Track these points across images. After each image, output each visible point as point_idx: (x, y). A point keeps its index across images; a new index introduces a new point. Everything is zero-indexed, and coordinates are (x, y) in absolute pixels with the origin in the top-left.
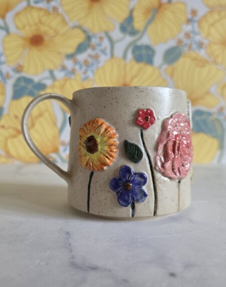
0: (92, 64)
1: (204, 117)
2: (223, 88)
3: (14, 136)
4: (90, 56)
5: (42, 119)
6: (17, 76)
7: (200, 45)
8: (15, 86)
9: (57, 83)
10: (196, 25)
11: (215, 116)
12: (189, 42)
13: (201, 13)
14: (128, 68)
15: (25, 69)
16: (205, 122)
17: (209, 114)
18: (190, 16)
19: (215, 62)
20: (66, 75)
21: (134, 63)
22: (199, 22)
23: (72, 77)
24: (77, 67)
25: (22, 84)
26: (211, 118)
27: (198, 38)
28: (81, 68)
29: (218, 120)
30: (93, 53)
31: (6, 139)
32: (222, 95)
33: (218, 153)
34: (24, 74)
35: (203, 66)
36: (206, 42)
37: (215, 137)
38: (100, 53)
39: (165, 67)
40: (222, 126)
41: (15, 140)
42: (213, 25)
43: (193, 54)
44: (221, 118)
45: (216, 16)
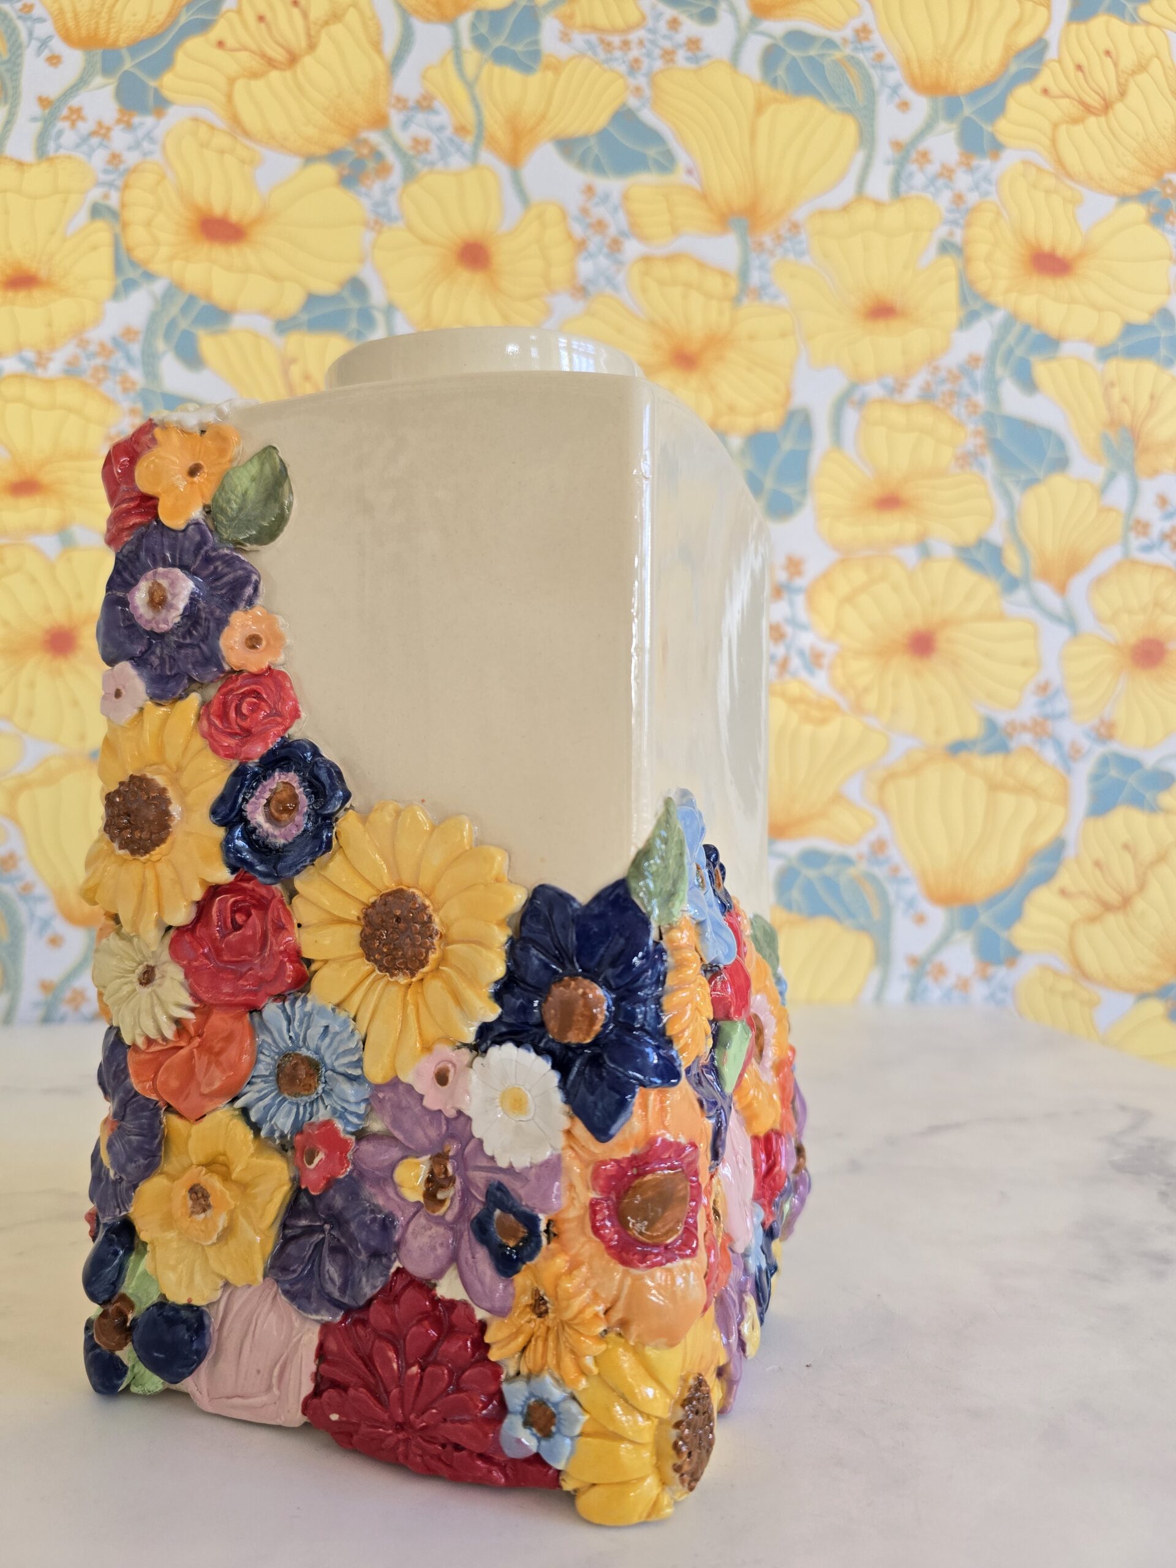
1: (829, 870)
2: (882, 786)
7: (814, 660)
10: (800, 600)
11: (863, 866)
12: (780, 651)
13: (812, 570)
16: (831, 885)
17: (846, 861)
18: (782, 576)
19: (858, 709)
22: (810, 594)
26: (852, 871)
27: (806, 640)
29: (873, 879)
32: (882, 805)
33: (876, 976)
35: (823, 721)
36: (829, 649)
37: (862, 928)
40: (883, 895)
42: (849, 599)
43: (794, 688)
44: (880, 872)
45: (858, 575)
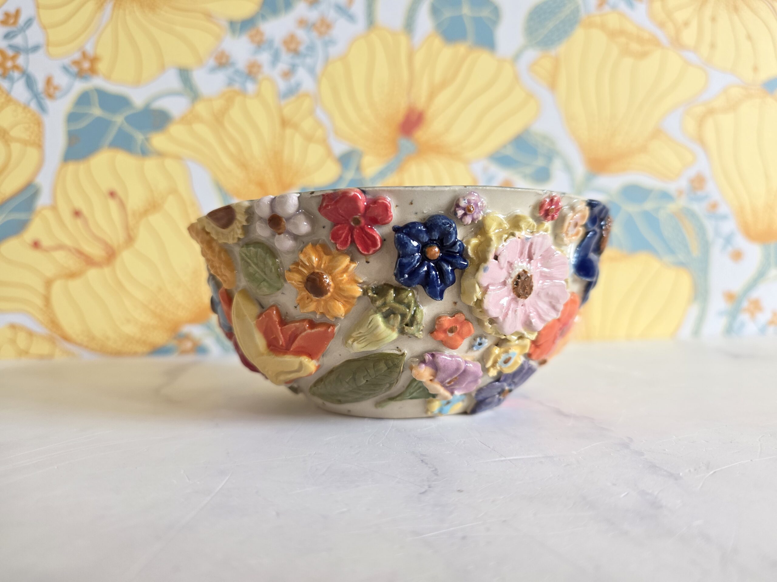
0: (311, 48)
3: (72, 275)
4: (302, 23)
5: (155, 219)
6: (79, 86)
8: (72, 118)
9: (201, 108)
14: (419, 58)
15: (102, 67)
20: (231, 82)
21: (437, 42)
23: (250, 87)
24: (264, 58)
25: (97, 112)
28: (276, 58)
30: (313, 15)
31: (49, 283)
34: (97, 82)
38: (332, 14)
39: (531, 54)
41: (75, 285)
